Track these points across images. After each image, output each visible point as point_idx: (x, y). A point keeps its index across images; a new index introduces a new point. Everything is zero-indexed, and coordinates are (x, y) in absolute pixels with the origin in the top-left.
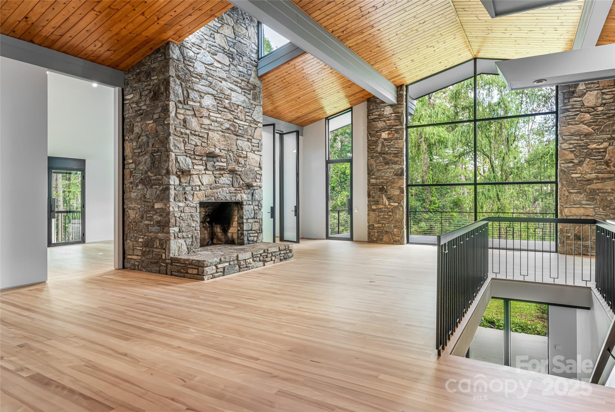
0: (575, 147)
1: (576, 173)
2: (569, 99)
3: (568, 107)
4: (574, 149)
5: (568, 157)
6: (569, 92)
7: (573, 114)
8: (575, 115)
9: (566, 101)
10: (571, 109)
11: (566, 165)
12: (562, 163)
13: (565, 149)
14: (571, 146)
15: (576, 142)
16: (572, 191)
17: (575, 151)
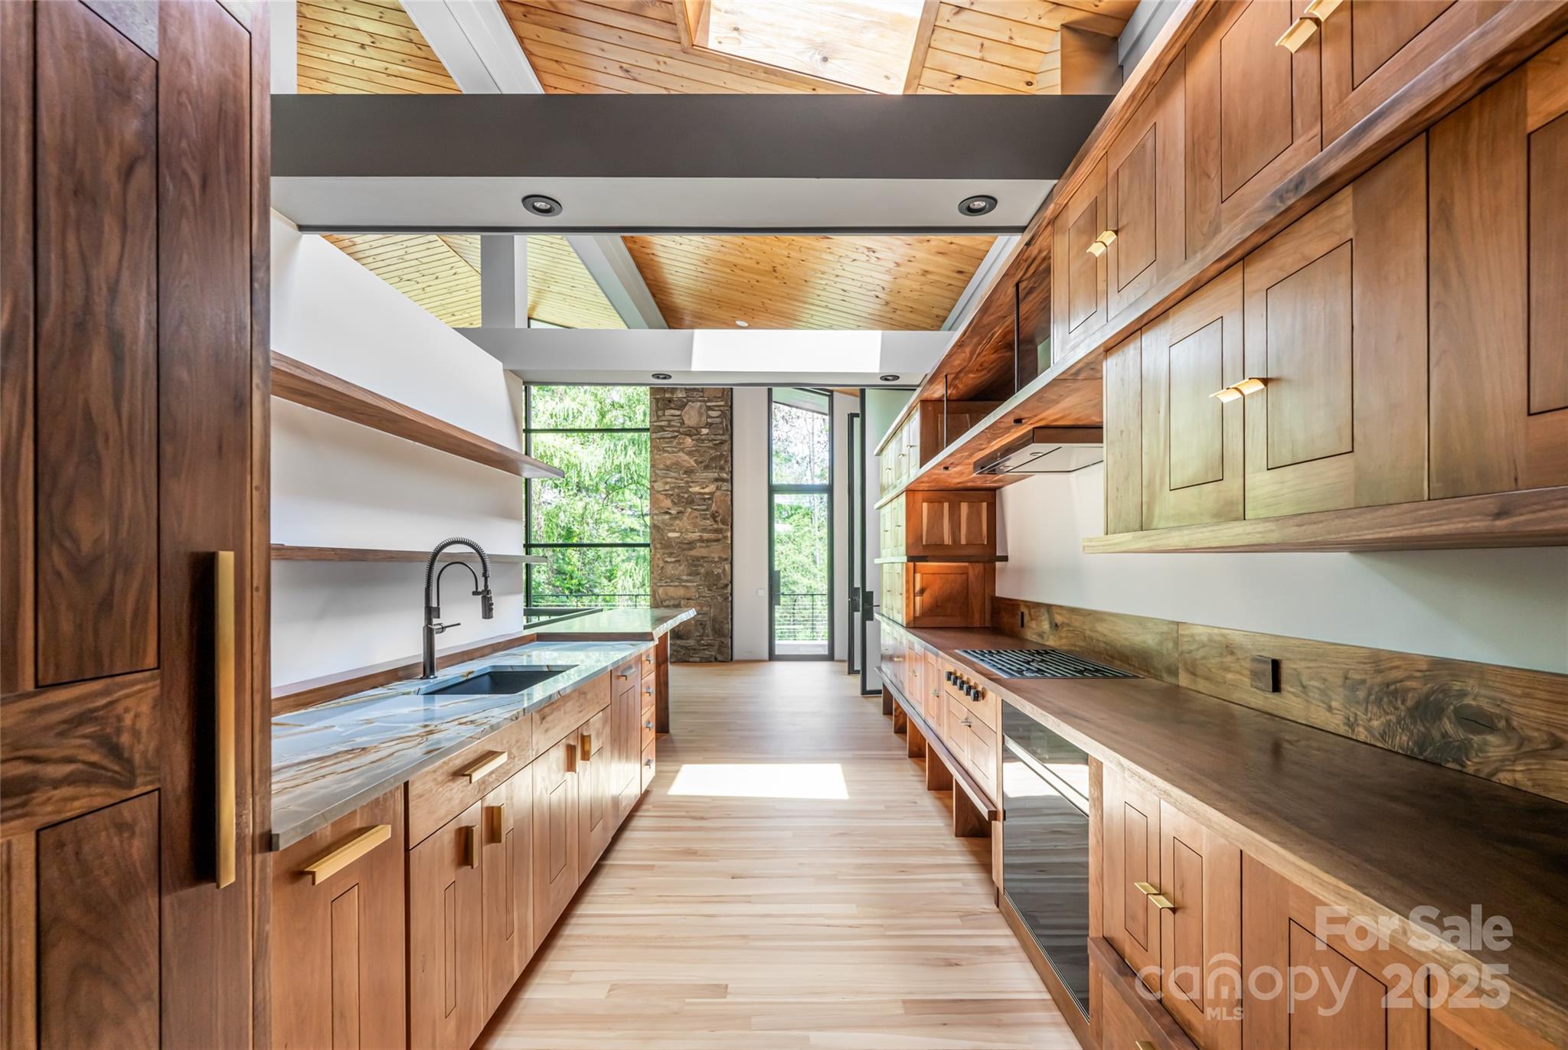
0: (673, 488)
1: (674, 531)
2: (664, 410)
3: (663, 423)
4: (670, 492)
5: (663, 505)
6: (664, 399)
7: (669, 436)
8: (672, 437)
9: (660, 413)
10: (668, 427)
11: (660, 518)
12: (657, 515)
13: (659, 492)
14: (667, 487)
15: (674, 480)
16: (669, 560)
17: (672, 495)
